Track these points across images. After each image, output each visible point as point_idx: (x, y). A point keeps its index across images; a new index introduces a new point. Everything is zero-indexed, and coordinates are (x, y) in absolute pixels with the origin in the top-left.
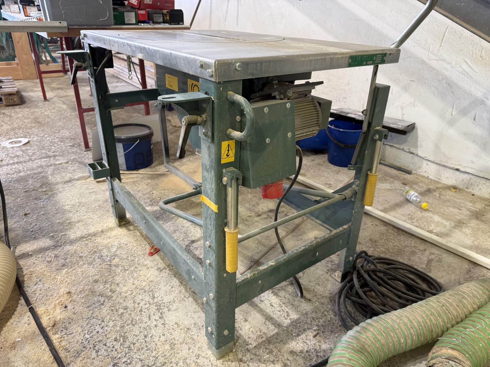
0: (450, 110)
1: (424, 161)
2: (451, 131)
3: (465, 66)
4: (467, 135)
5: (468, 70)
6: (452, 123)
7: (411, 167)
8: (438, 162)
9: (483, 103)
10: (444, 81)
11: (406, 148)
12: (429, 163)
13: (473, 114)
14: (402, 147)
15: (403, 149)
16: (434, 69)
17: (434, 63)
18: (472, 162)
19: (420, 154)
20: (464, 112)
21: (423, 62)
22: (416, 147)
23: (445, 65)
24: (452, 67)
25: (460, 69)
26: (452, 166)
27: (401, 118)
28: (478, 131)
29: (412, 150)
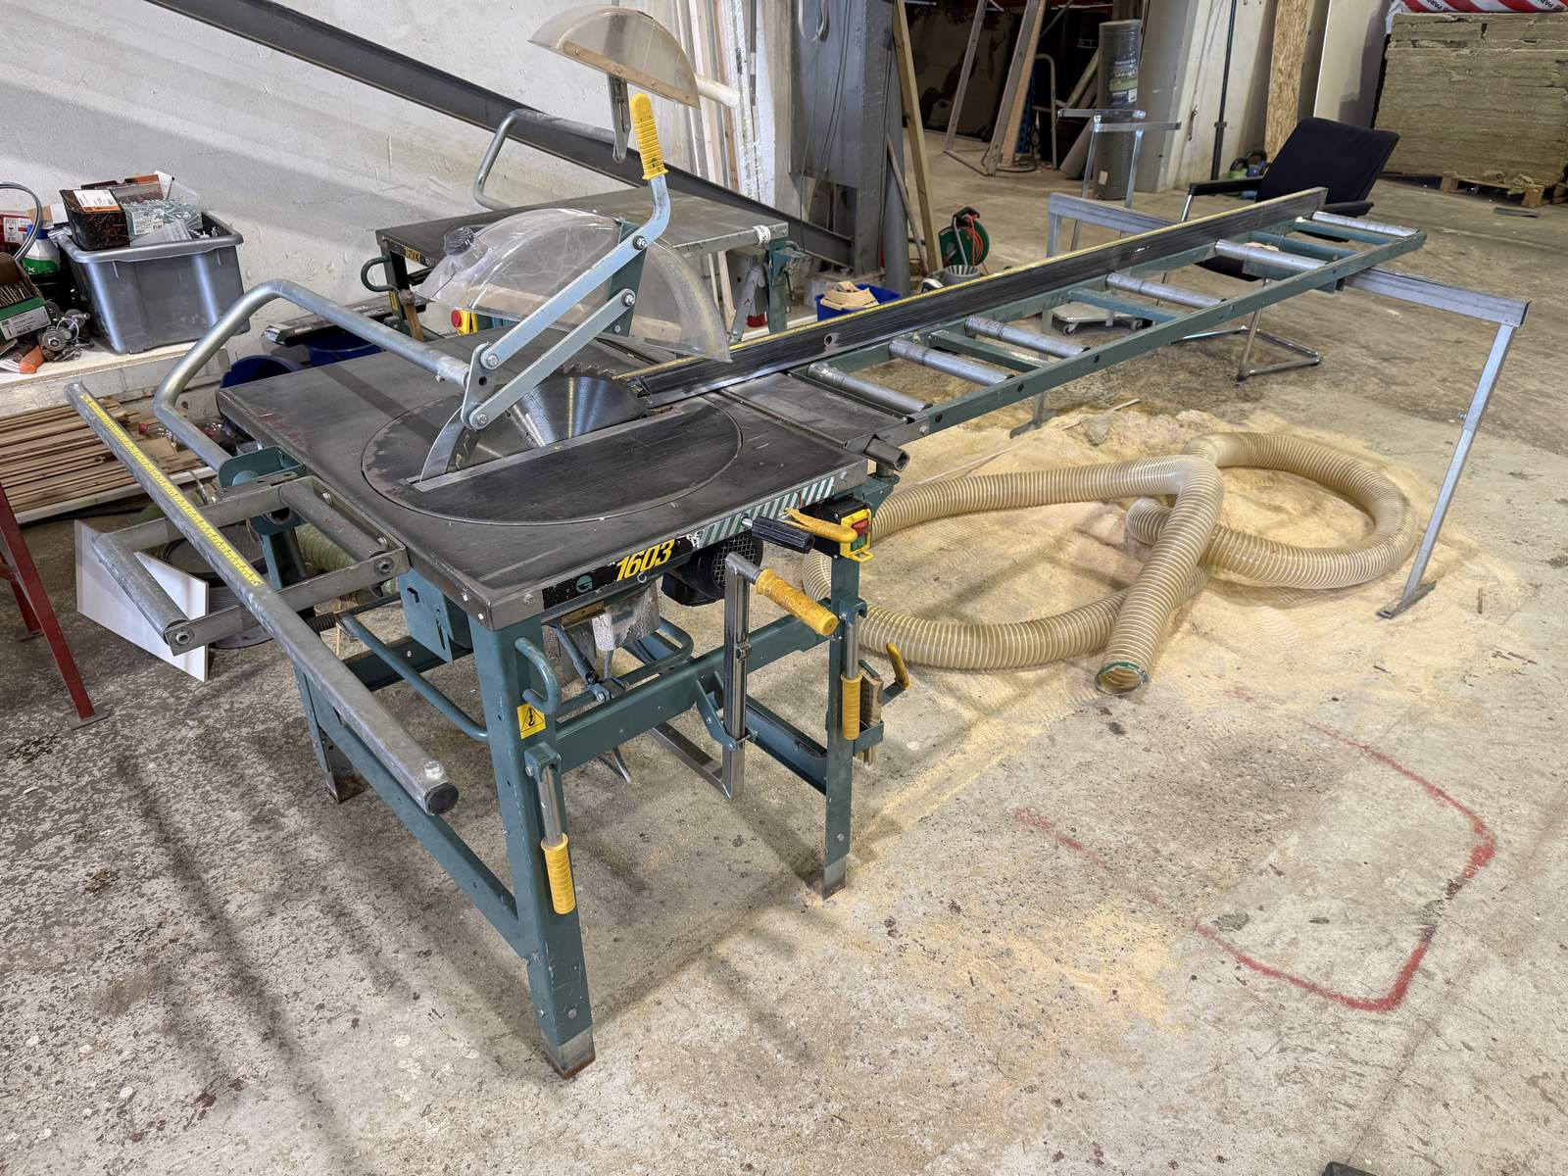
3: (433, 187)
5: (439, 190)
16: (396, 202)
17: (391, 194)
23: (408, 192)
24: (418, 191)
25: (429, 192)
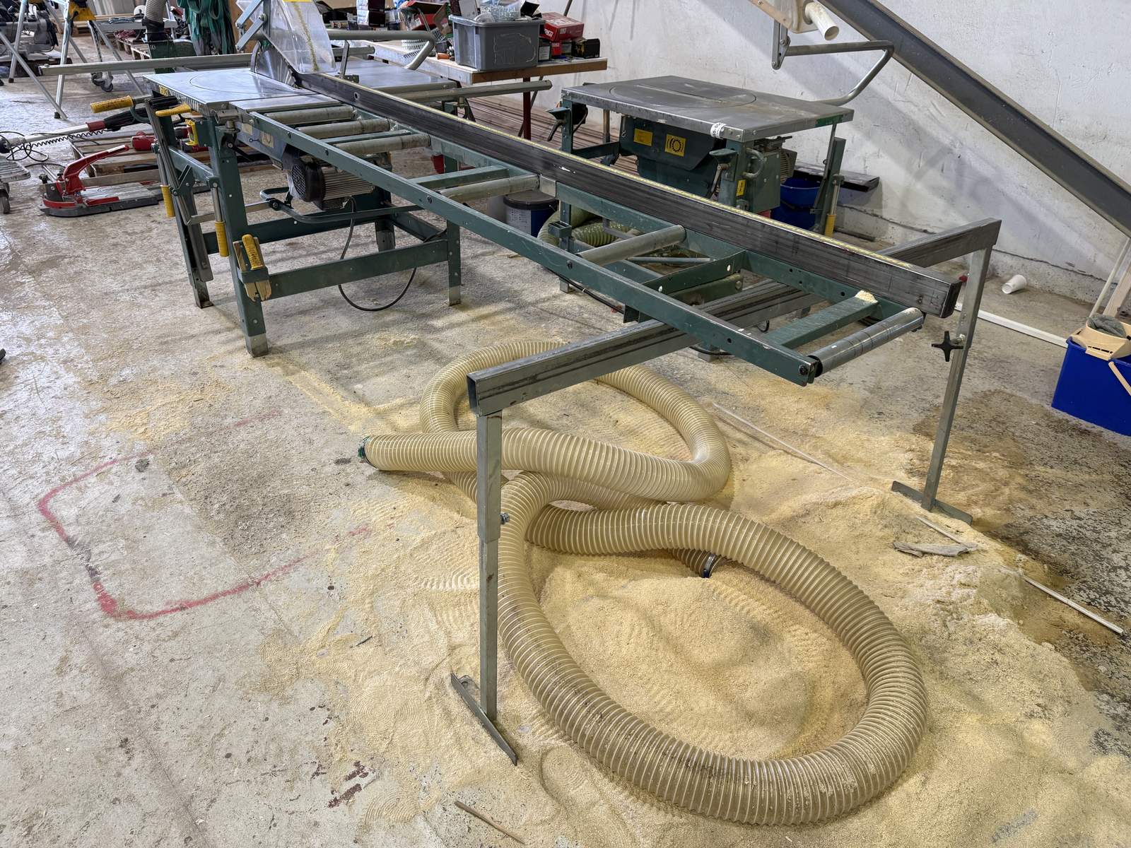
0: (918, 160)
1: (890, 224)
2: (919, 186)
3: (932, 110)
4: (936, 190)
5: (935, 114)
6: (919, 176)
7: (874, 233)
8: (905, 224)
9: (950, 151)
10: (911, 127)
11: (868, 209)
12: (895, 226)
13: (940, 164)
14: (864, 208)
15: (865, 212)
17: (901, 106)
18: (940, 221)
19: (885, 216)
20: (932, 163)
21: (889, 104)
22: (881, 207)
23: (913, 107)
24: (919, 110)
25: (927, 113)
26: (919, 227)
27: (863, 172)
28: (945, 183)
29: (876, 211)
